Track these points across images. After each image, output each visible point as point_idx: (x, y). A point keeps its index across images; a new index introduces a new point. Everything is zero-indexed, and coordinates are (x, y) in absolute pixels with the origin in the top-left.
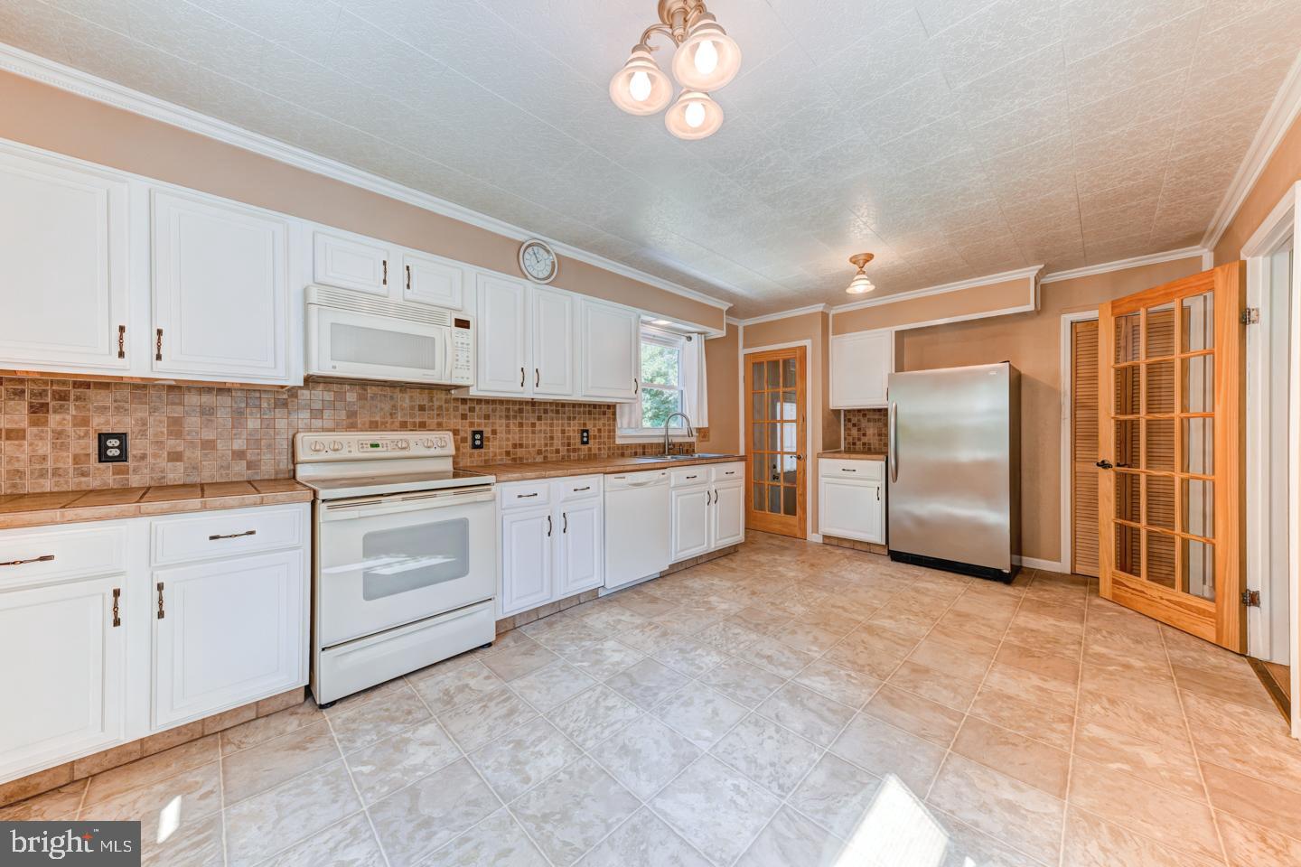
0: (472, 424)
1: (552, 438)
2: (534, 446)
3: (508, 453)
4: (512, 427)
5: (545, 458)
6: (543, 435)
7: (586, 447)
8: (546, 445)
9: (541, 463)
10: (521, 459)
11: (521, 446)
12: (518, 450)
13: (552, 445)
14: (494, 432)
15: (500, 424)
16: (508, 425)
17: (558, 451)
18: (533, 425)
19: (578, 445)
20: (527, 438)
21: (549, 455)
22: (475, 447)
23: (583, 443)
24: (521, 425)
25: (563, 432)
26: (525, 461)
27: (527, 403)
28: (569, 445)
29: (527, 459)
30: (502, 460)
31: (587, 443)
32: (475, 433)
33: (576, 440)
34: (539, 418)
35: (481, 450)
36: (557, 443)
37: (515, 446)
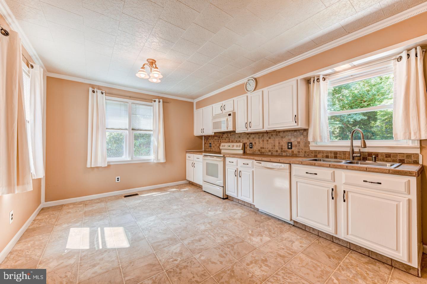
0: (250, 140)
1: (274, 146)
2: (268, 148)
3: (259, 150)
4: (260, 141)
5: (272, 153)
6: (271, 145)
7: (290, 150)
8: (272, 148)
9: (270, 155)
10: (263, 153)
11: (263, 148)
12: (262, 150)
13: (274, 148)
14: (255, 143)
15: (257, 141)
16: (259, 141)
17: (277, 151)
18: (268, 141)
19: (287, 149)
20: (265, 145)
21: (273, 152)
22: (250, 148)
23: (288, 148)
24: (263, 141)
25: (279, 143)
26: (265, 154)
27: (265, 132)
28: (282, 149)
29: (265, 153)
30: (257, 152)
31: (291, 148)
32: (250, 143)
33: (285, 147)
34: (270, 138)
35: (252, 149)
36: (277, 148)
37: (261, 148)
